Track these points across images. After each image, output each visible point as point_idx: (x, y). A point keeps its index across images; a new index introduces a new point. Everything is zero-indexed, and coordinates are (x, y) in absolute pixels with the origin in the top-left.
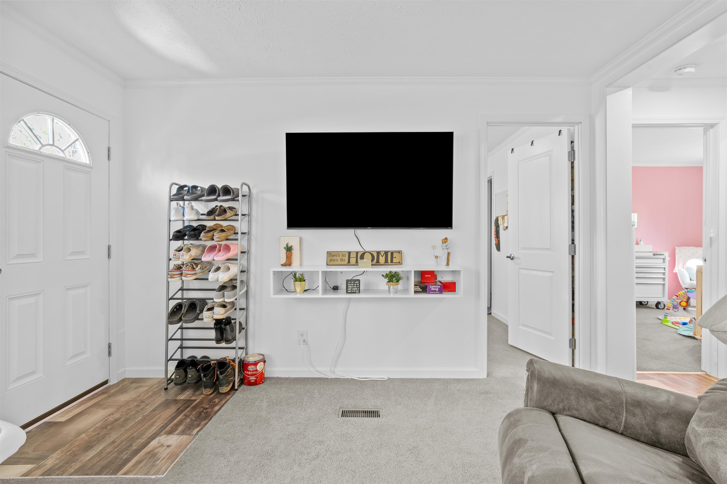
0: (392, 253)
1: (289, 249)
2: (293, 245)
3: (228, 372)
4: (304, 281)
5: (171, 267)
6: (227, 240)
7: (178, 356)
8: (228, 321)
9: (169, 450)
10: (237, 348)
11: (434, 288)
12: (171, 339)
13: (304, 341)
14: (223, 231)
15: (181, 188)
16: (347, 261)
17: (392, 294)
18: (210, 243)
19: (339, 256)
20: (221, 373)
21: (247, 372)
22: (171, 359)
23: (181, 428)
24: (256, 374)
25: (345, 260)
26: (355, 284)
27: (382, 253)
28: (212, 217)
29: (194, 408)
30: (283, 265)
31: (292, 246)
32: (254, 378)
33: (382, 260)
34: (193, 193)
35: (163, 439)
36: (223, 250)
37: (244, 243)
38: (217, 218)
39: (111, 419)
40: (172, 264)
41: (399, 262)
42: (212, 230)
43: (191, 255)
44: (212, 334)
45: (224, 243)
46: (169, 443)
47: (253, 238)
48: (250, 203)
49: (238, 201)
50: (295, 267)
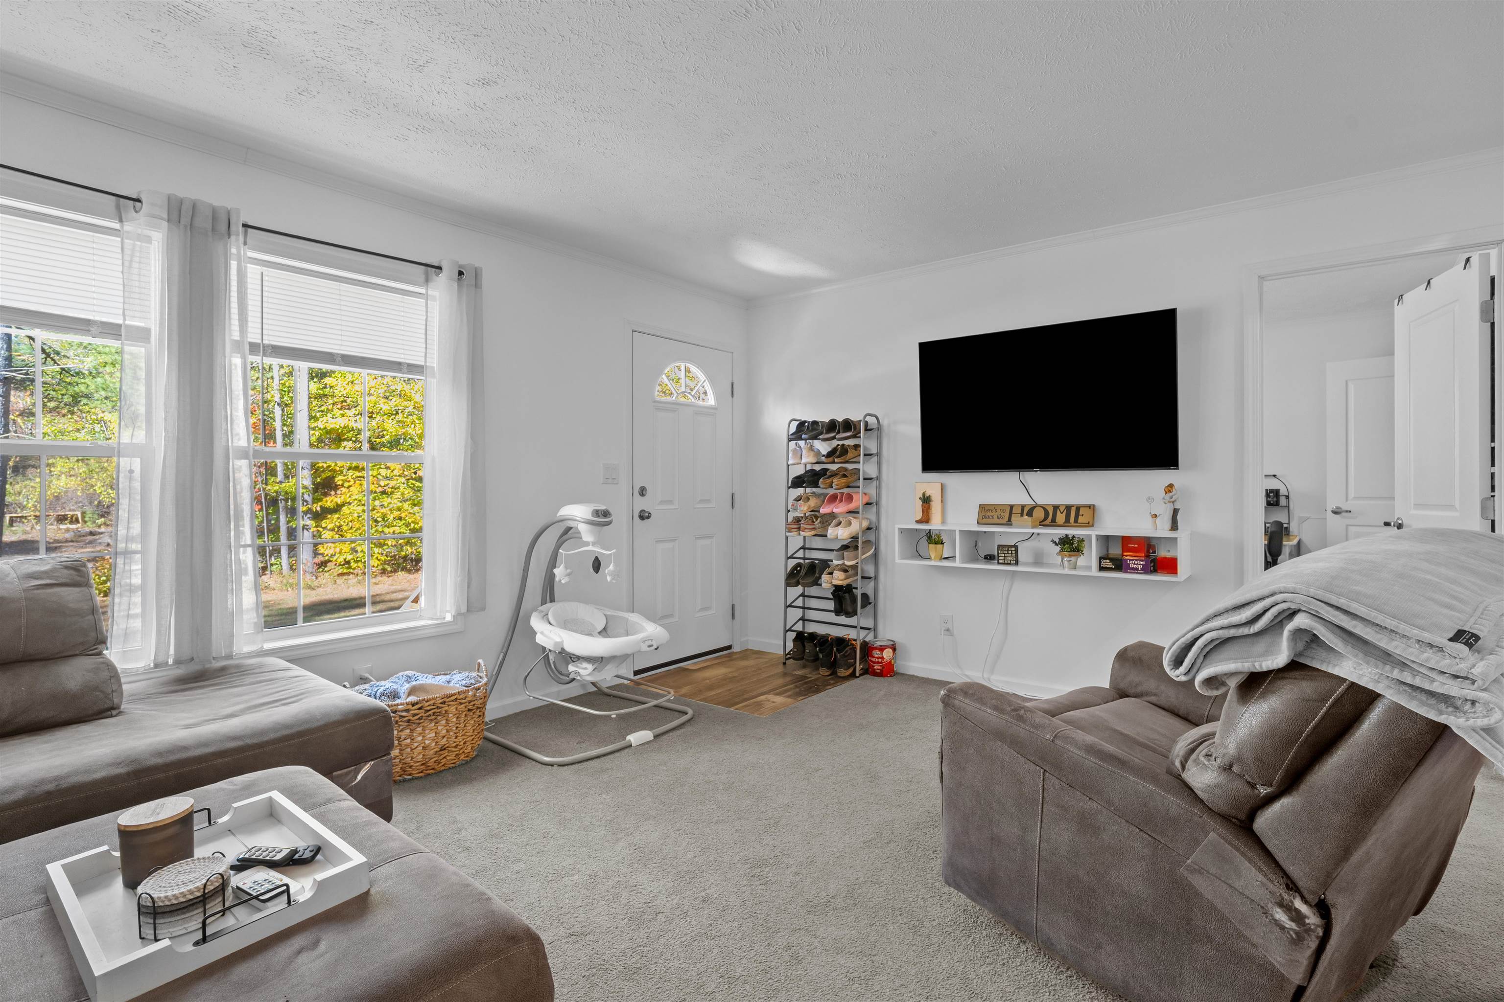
0: (1078, 508)
1: (926, 500)
2: (932, 495)
3: (847, 652)
4: (942, 543)
5: (790, 519)
6: (849, 487)
7: (799, 627)
8: (849, 589)
9: (773, 704)
10: (859, 628)
11: (1134, 564)
12: (790, 606)
13: (948, 630)
14: (845, 476)
15: (802, 424)
16: (1006, 518)
17: (1066, 570)
18: (831, 492)
19: (996, 511)
20: (839, 651)
21: (872, 659)
22: (790, 630)
23: (789, 693)
24: (881, 663)
25: (1003, 517)
26: (1010, 552)
27: (1062, 509)
28: (831, 459)
29: (806, 683)
30: (918, 522)
31: (930, 496)
32: (879, 668)
33: (1061, 518)
34: (813, 430)
35: (771, 697)
36: (845, 501)
37: (872, 491)
38: (836, 460)
39: (730, 675)
40: (791, 515)
41: (1089, 523)
42: (834, 474)
43: (810, 506)
44: (831, 605)
45: (846, 491)
46: (775, 700)
47: (883, 485)
48: (880, 439)
49: (860, 437)
50: (935, 525)
